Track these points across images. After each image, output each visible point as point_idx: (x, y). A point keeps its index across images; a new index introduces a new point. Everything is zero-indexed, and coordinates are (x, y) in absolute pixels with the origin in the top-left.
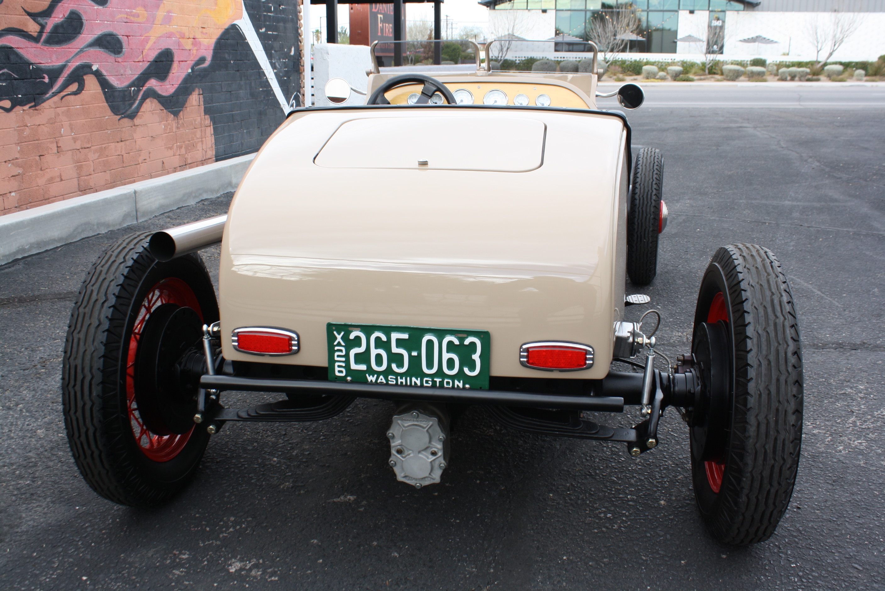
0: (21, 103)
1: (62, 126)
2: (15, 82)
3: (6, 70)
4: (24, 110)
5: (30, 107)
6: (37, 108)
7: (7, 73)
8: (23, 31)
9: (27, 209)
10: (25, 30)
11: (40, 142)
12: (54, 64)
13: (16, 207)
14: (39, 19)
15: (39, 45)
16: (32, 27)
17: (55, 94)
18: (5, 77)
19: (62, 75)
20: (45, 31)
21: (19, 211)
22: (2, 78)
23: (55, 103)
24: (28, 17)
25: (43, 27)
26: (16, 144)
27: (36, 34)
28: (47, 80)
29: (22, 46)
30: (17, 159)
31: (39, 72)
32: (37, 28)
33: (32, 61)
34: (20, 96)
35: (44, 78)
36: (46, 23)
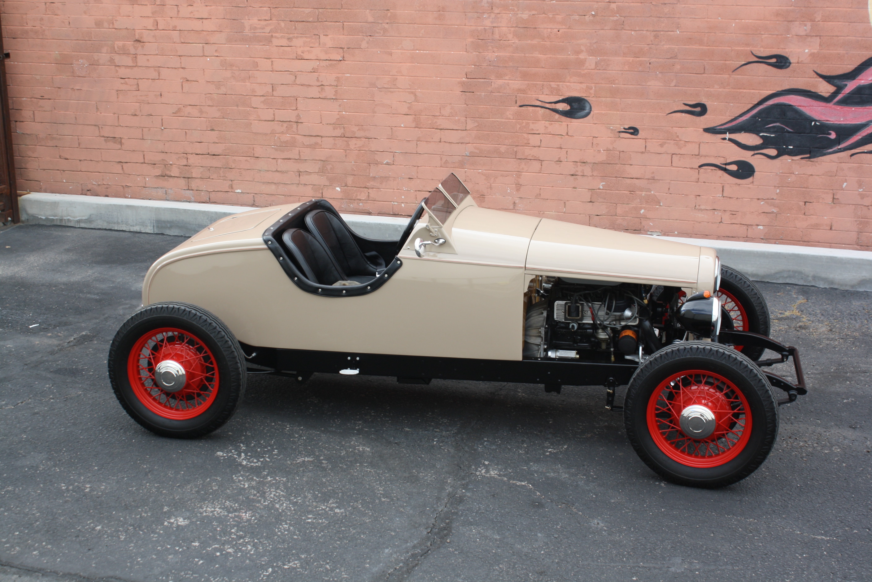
0: (791, 153)
1: (846, 181)
2: (787, 135)
3: (778, 124)
4: (793, 160)
5: (802, 158)
6: (812, 160)
7: (778, 126)
8: (810, 91)
9: (775, 243)
10: (813, 90)
11: (808, 190)
12: (848, 123)
13: (762, 239)
14: (836, 81)
15: (830, 104)
16: (826, 89)
17: (840, 151)
18: (776, 129)
19: (858, 134)
20: (843, 92)
21: (764, 243)
22: (772, 130)
23: (838, 158)
24: (821, 79)
25: (839, 89)
26: (775, 187)
27: (829, 94)
28: (833, 136)
29: (805, 105)
30: (773, 199)
31: (824, 128)
32: (832, 89)
33: (816, 118)
34: (792, 147)
35: (830, 134)
36: (846, 85)
